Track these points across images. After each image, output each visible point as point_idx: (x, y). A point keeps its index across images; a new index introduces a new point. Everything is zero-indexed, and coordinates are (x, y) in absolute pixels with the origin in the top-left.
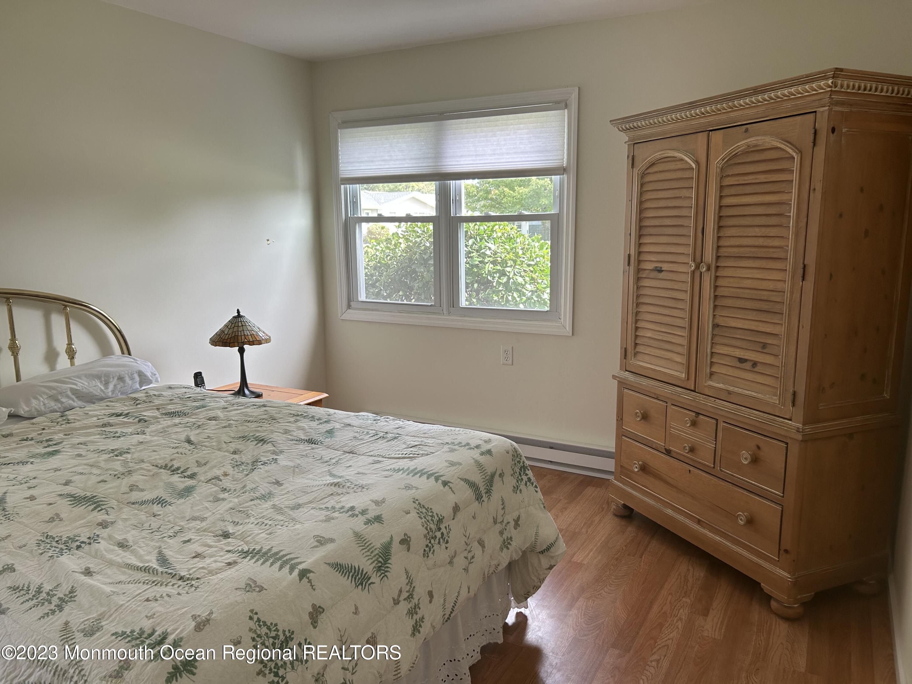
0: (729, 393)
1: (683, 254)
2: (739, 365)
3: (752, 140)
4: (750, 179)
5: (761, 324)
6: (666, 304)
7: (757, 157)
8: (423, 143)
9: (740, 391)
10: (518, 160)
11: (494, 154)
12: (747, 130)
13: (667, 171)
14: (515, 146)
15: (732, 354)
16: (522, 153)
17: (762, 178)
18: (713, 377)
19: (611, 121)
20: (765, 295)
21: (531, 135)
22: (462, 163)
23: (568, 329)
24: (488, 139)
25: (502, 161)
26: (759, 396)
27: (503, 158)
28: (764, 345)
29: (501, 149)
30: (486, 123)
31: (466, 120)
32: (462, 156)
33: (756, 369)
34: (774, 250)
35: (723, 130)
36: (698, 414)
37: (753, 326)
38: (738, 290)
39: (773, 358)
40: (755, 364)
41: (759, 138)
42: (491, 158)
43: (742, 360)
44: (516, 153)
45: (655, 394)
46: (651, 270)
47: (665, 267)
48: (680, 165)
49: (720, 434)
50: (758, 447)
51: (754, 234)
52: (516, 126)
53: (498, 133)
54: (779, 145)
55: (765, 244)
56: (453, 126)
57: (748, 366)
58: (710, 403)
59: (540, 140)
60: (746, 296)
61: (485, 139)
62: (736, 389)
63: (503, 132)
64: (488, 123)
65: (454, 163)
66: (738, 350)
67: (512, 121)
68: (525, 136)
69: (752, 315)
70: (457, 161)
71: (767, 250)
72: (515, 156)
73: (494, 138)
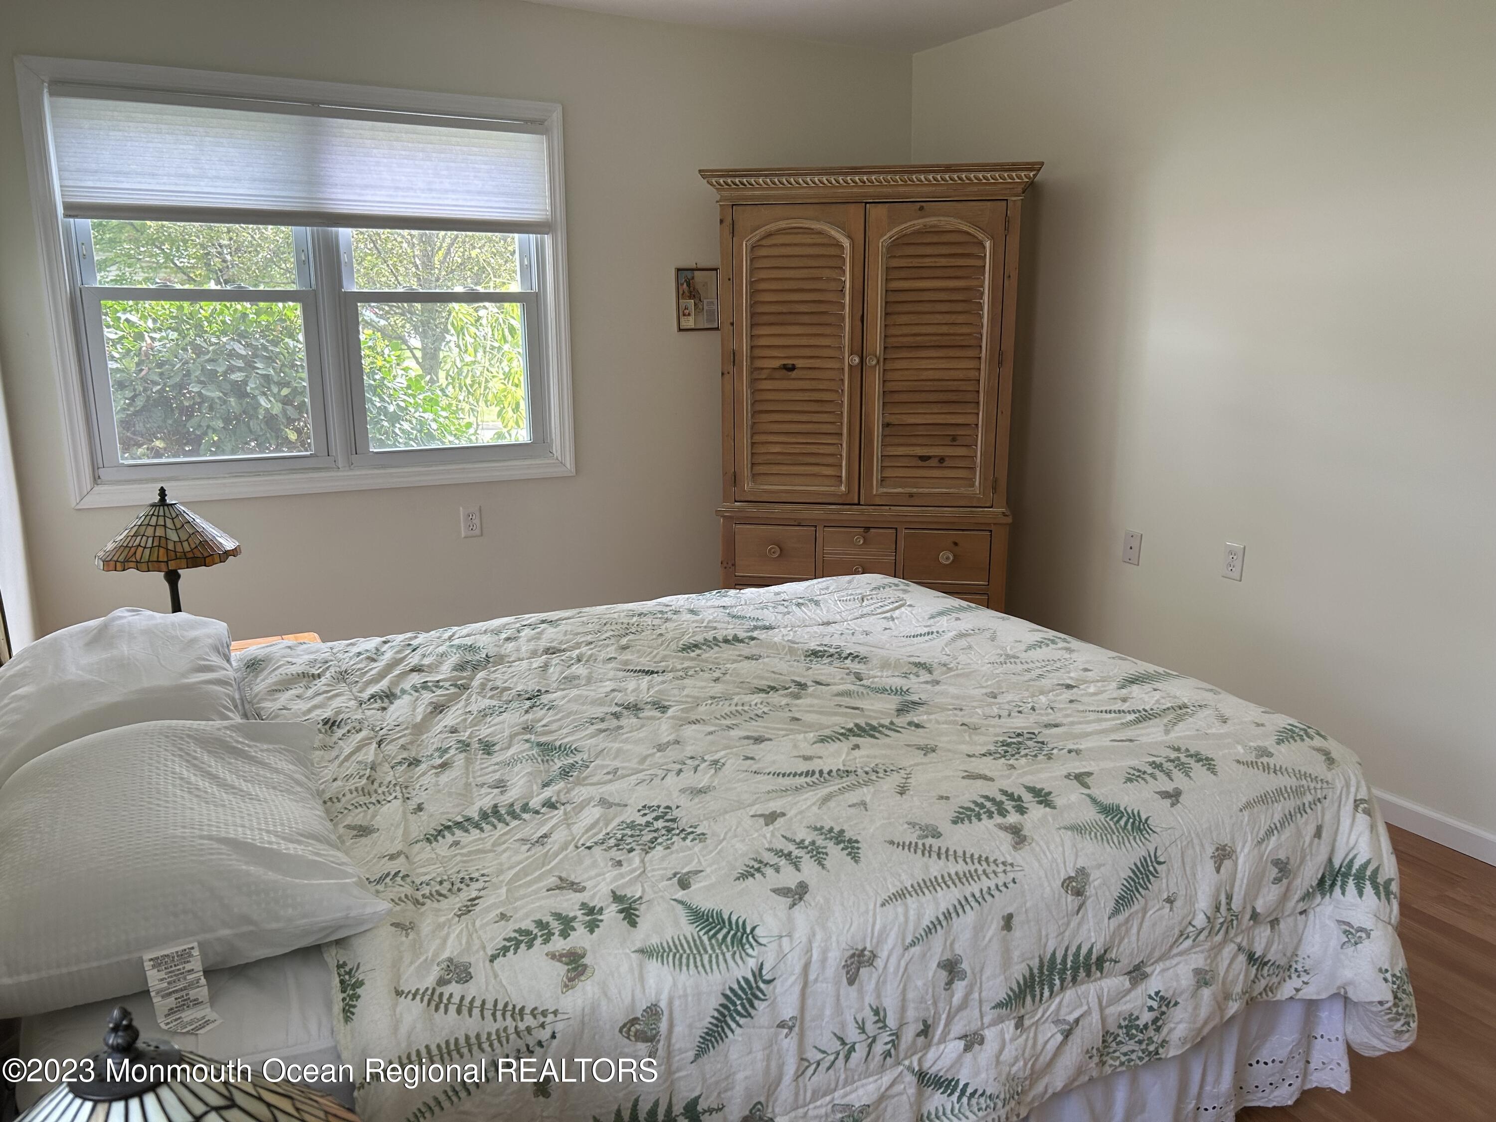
0: (911, 495)
1: (829, 346)
2: (921, 463)
3: (932, 220)
4: (927, 262)
5: (948, 416)
6: (806, 409)
7: (935, 239)
8: (280, 153)
9: (926, 490)
10: (473, 203)
11: (431, 190)
12: (921, 208)
13: (795, 245)
14: (466, 181)
15: (911, 453)
16: (479, 193)
17: (943, 262)
18: (884, 483)
19: (700, 171)
20: (954, 385)
21: (493, 167)
22: (369, 198)
23: (568, 466)
24: (417, 162)
25: (446, 202)
26: (952, 490)
27: (447, 199)
28: (954, 438)
29: (441, 182)
30: (412, 136)
31: (370, 123)
32: (366, 187)
33: (944, 464)
34: (962, 338)
35: (887, 205)
36: (867, 529)
37: (940, 419)
38: (916, 383)
39: (964, 449)
40: (942, 459)
41: (942, 218)
42: (424, 195)
43: (923, 458)
44: (468, 192)
45: (795, 520)
46: (774, 369)
47: (799, 363)
48: (818, 240)
49: (901, 544)
50: (956, 544)
51: (936, 322)
52: (465, 149)
53: (434, 155)
54: (965, 228)
55: (951, 331)
56: (345, 131)
57: (934, 462)
58: (886, 512)
59: (507, 176)
60: (928, 389)
61: (411, 162)
62: (921, 490)
63: (443, 155)
64: (415, 136)
65: (345, 197)
66: (918, 448)
67: (459, 140)
68: (483, 166)
69: (935, 409)
70: (360, 195)
71: (953, 337)
72: (468, 197)
73: (428, 163)
